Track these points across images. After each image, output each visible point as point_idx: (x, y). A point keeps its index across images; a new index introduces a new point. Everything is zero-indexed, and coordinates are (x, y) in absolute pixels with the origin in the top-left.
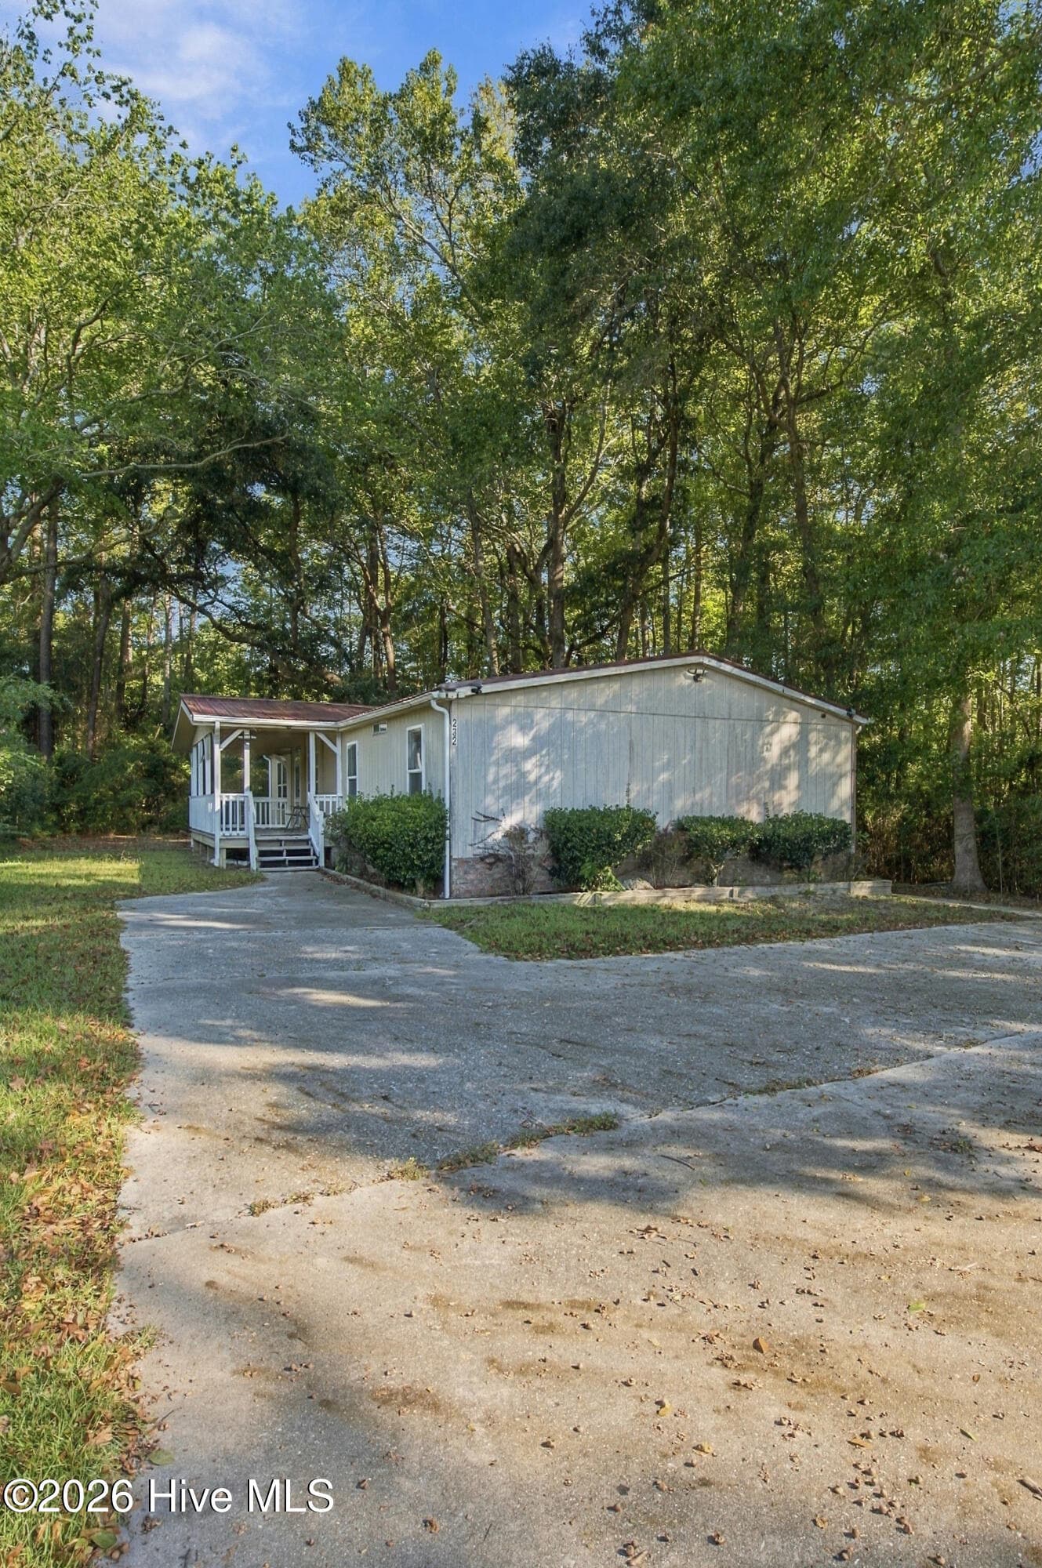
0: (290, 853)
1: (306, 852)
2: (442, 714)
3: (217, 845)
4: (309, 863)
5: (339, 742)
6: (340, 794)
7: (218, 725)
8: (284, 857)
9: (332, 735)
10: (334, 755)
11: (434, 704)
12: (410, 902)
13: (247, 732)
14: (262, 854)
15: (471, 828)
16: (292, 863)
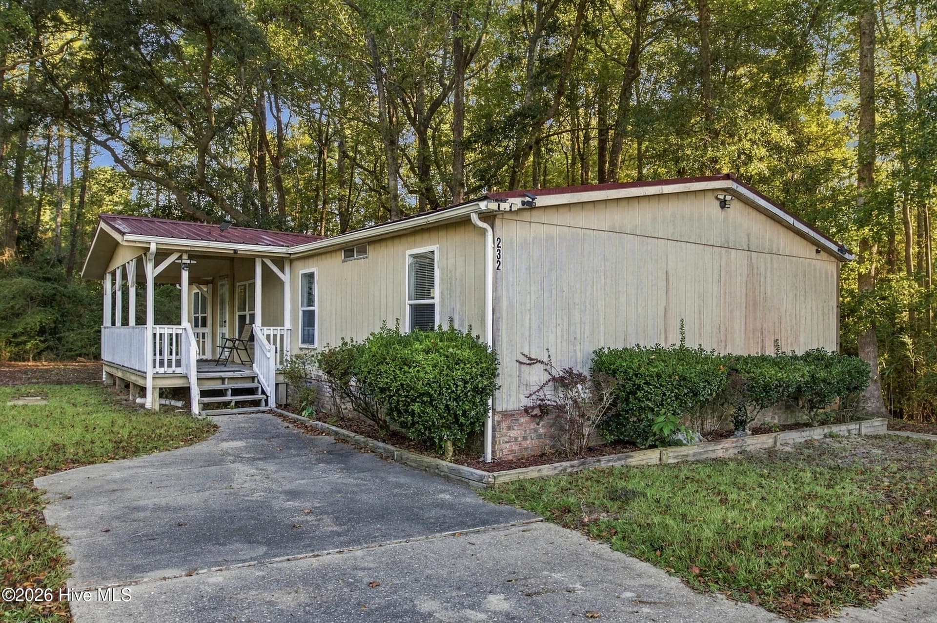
0: (236, 392)
1: (252, 391)
2: (484, 231)
3: (149, 384)
4: (257, 403)
5: (287, 269)
6: (288, 324)
7: (153, 247)
8: (228, 398)
9: (280, 261)
10: (282, 283)
11: (475, 218)
12: (437, 467)
13: (185, 256)
14: (204, 394)
15: (515, 373)
16: (238, 404)
